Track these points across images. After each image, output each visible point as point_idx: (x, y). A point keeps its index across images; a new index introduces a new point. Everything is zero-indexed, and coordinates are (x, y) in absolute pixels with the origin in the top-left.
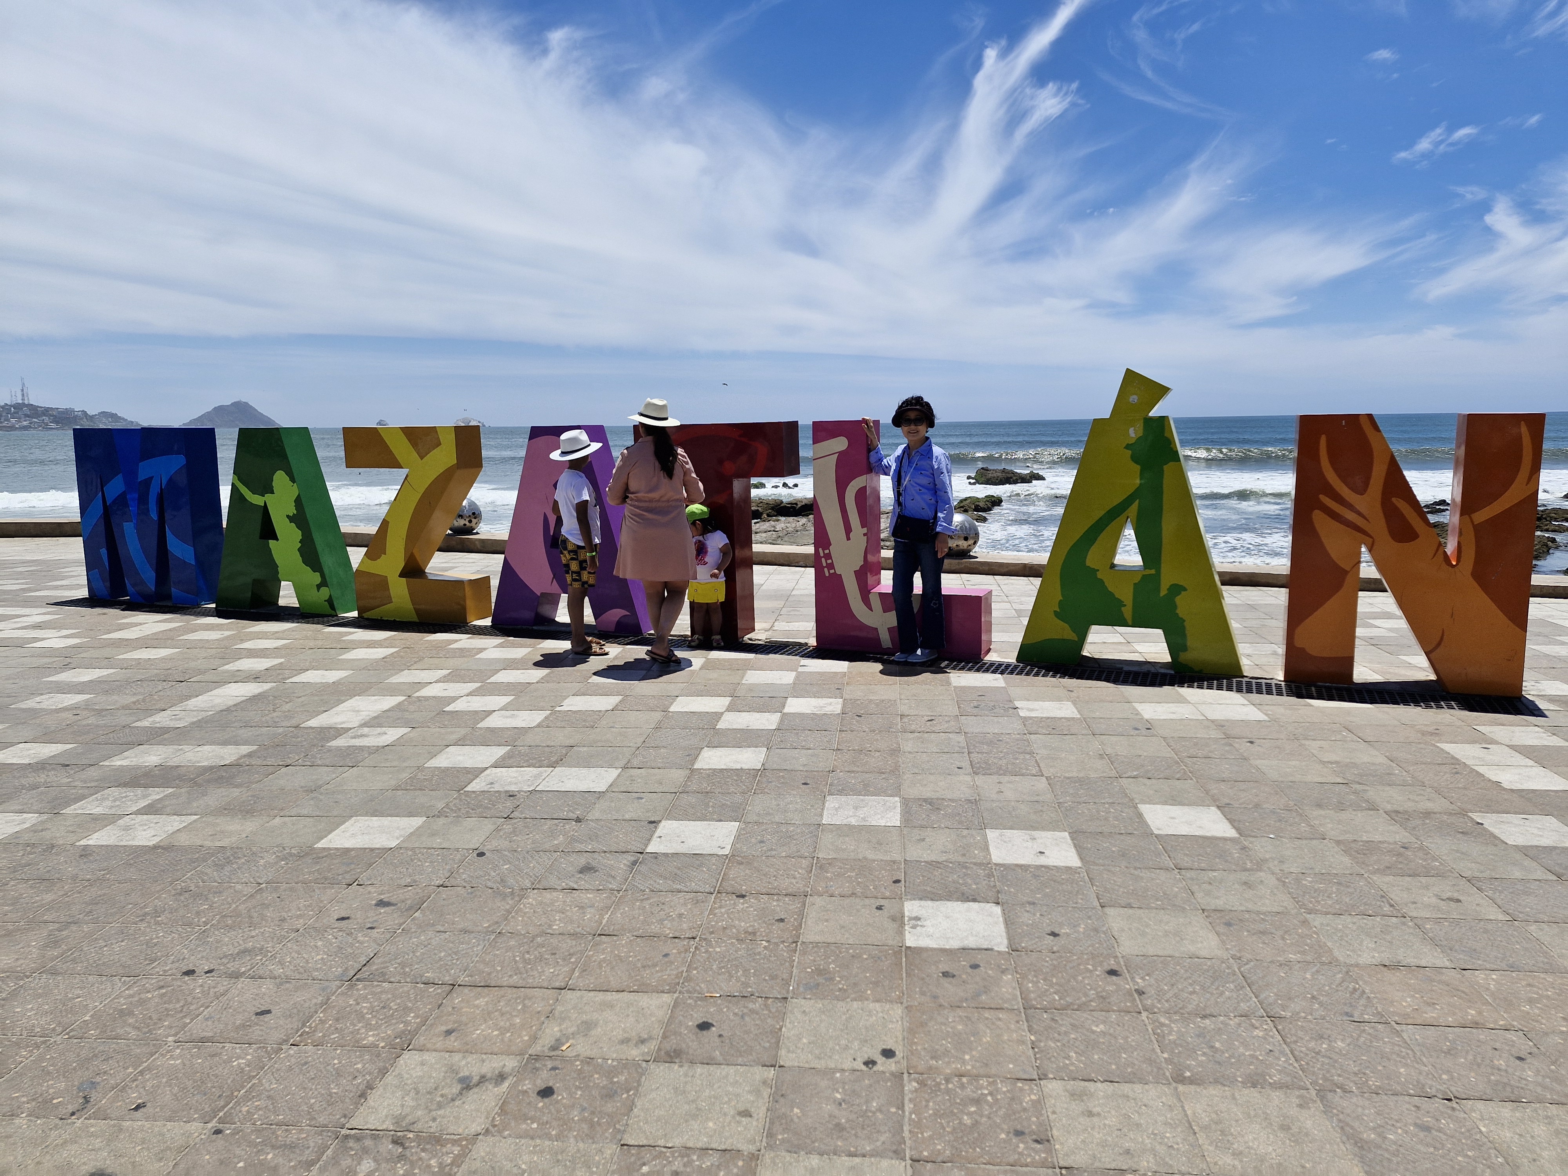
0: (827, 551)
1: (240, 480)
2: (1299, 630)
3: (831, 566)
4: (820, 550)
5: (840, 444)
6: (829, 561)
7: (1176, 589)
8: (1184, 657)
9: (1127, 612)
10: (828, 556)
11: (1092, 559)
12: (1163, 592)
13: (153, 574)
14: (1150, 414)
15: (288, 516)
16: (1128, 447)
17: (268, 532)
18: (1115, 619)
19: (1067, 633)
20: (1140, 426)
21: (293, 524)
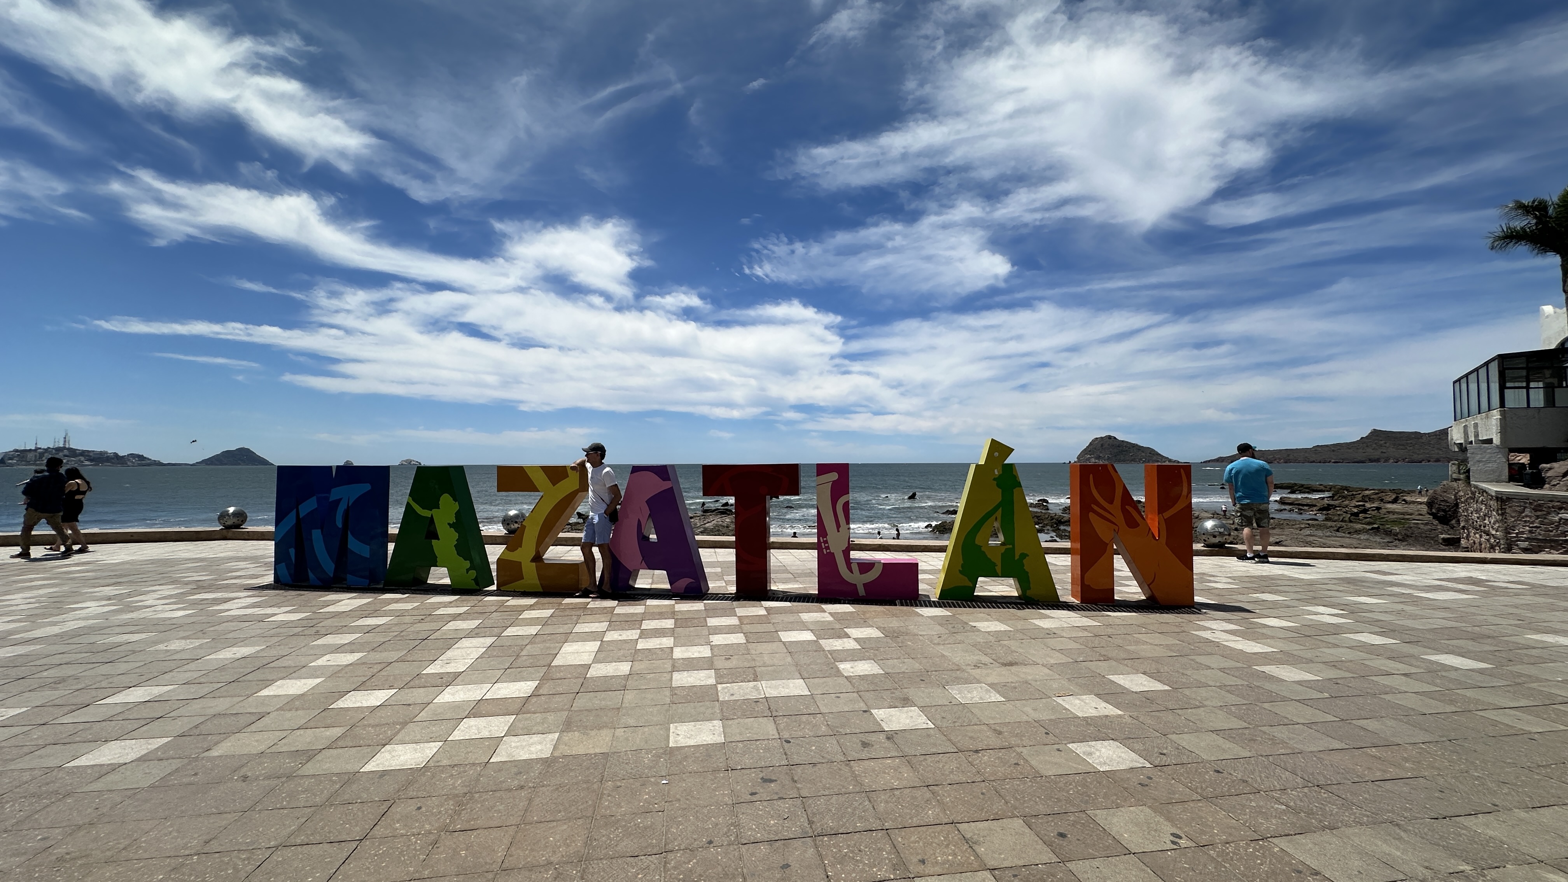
0: (825, 539)
1: (413, 500)
2: (1087, 575)
3: (827, 548)
4: (821, 538)
5: (834, 476)
6: (826, 545)
7: (1024, 556)
8: (1029, 593)
9: (999, 569)
10: (826, 542)
11: (978, 541)
12: (1017, 557)
13: (333, 566)
14: (1005, 462)
15: (449, 524)
16: (994, 479)
17: (433, 535)
18: (991, 573)
19: (966, 582)
20: (1000, 468)
21: (452, 529)
